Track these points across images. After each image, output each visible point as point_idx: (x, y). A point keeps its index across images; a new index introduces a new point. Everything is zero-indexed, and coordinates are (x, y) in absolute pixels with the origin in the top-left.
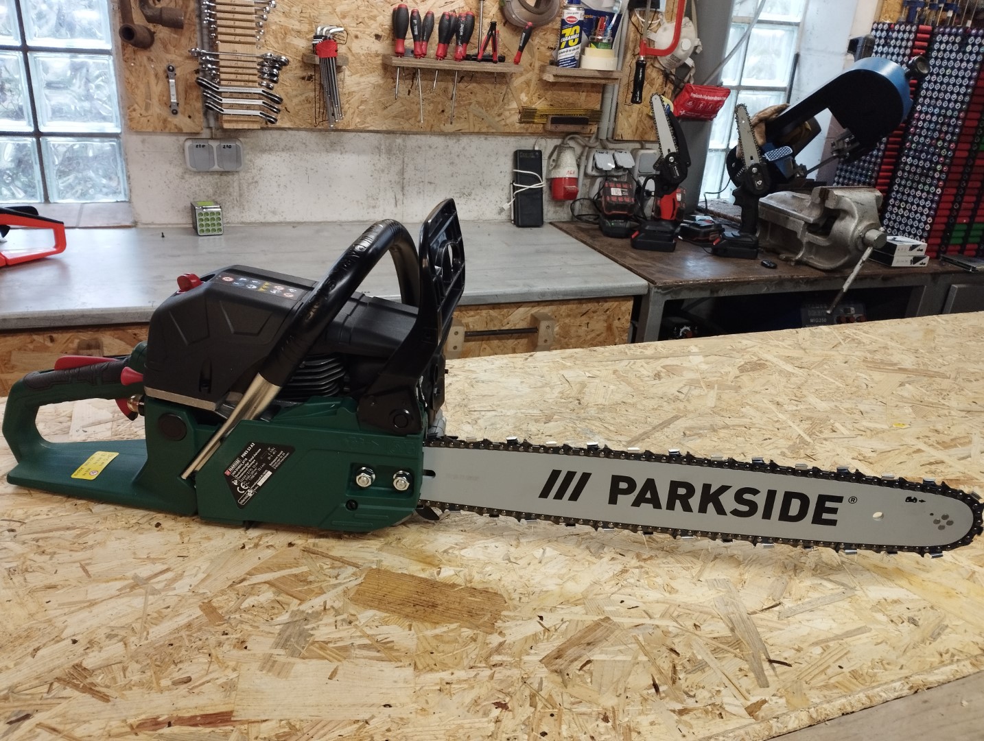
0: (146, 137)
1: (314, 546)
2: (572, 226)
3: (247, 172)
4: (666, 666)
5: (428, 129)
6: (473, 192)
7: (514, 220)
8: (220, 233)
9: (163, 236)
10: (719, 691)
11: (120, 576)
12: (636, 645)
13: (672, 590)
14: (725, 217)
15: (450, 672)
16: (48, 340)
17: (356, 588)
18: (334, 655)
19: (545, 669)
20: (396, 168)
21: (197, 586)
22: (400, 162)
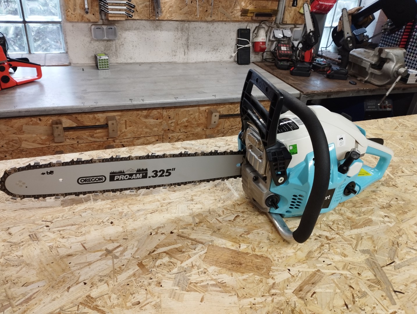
0: (74, 24)
1: (182, 233)
2: (263, 64)
3: (119, 40)
4: (349, 295)
5: (200, 19)
6: (219, 48)
7: (237, 61)
8: (108, 68)
9: (83, 70)
10: (374, 307)
11: (100, 249)
12: (334, 284)
13: (345, 256)
14: (330, 59)
15: (253, 298)
16: (38, 120)
17: (205, 255)
18: (201, 289)
19: (295, 297)
20: (185, 38)
21: (134, 254)
22: (187, 35)
